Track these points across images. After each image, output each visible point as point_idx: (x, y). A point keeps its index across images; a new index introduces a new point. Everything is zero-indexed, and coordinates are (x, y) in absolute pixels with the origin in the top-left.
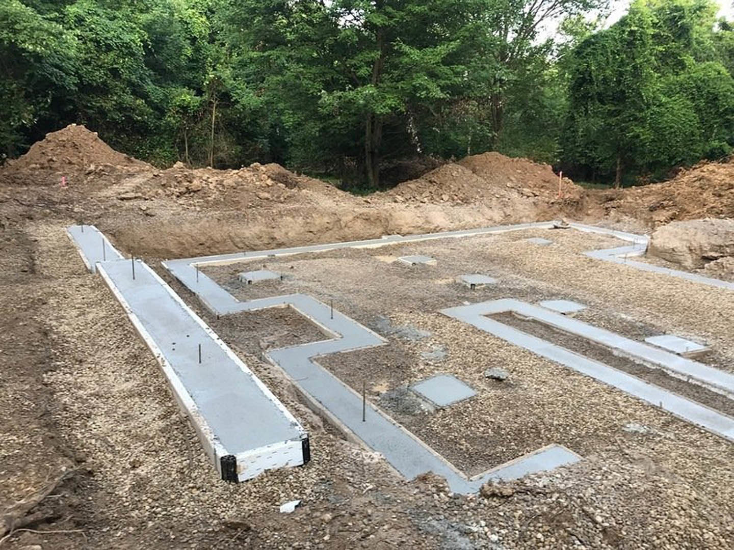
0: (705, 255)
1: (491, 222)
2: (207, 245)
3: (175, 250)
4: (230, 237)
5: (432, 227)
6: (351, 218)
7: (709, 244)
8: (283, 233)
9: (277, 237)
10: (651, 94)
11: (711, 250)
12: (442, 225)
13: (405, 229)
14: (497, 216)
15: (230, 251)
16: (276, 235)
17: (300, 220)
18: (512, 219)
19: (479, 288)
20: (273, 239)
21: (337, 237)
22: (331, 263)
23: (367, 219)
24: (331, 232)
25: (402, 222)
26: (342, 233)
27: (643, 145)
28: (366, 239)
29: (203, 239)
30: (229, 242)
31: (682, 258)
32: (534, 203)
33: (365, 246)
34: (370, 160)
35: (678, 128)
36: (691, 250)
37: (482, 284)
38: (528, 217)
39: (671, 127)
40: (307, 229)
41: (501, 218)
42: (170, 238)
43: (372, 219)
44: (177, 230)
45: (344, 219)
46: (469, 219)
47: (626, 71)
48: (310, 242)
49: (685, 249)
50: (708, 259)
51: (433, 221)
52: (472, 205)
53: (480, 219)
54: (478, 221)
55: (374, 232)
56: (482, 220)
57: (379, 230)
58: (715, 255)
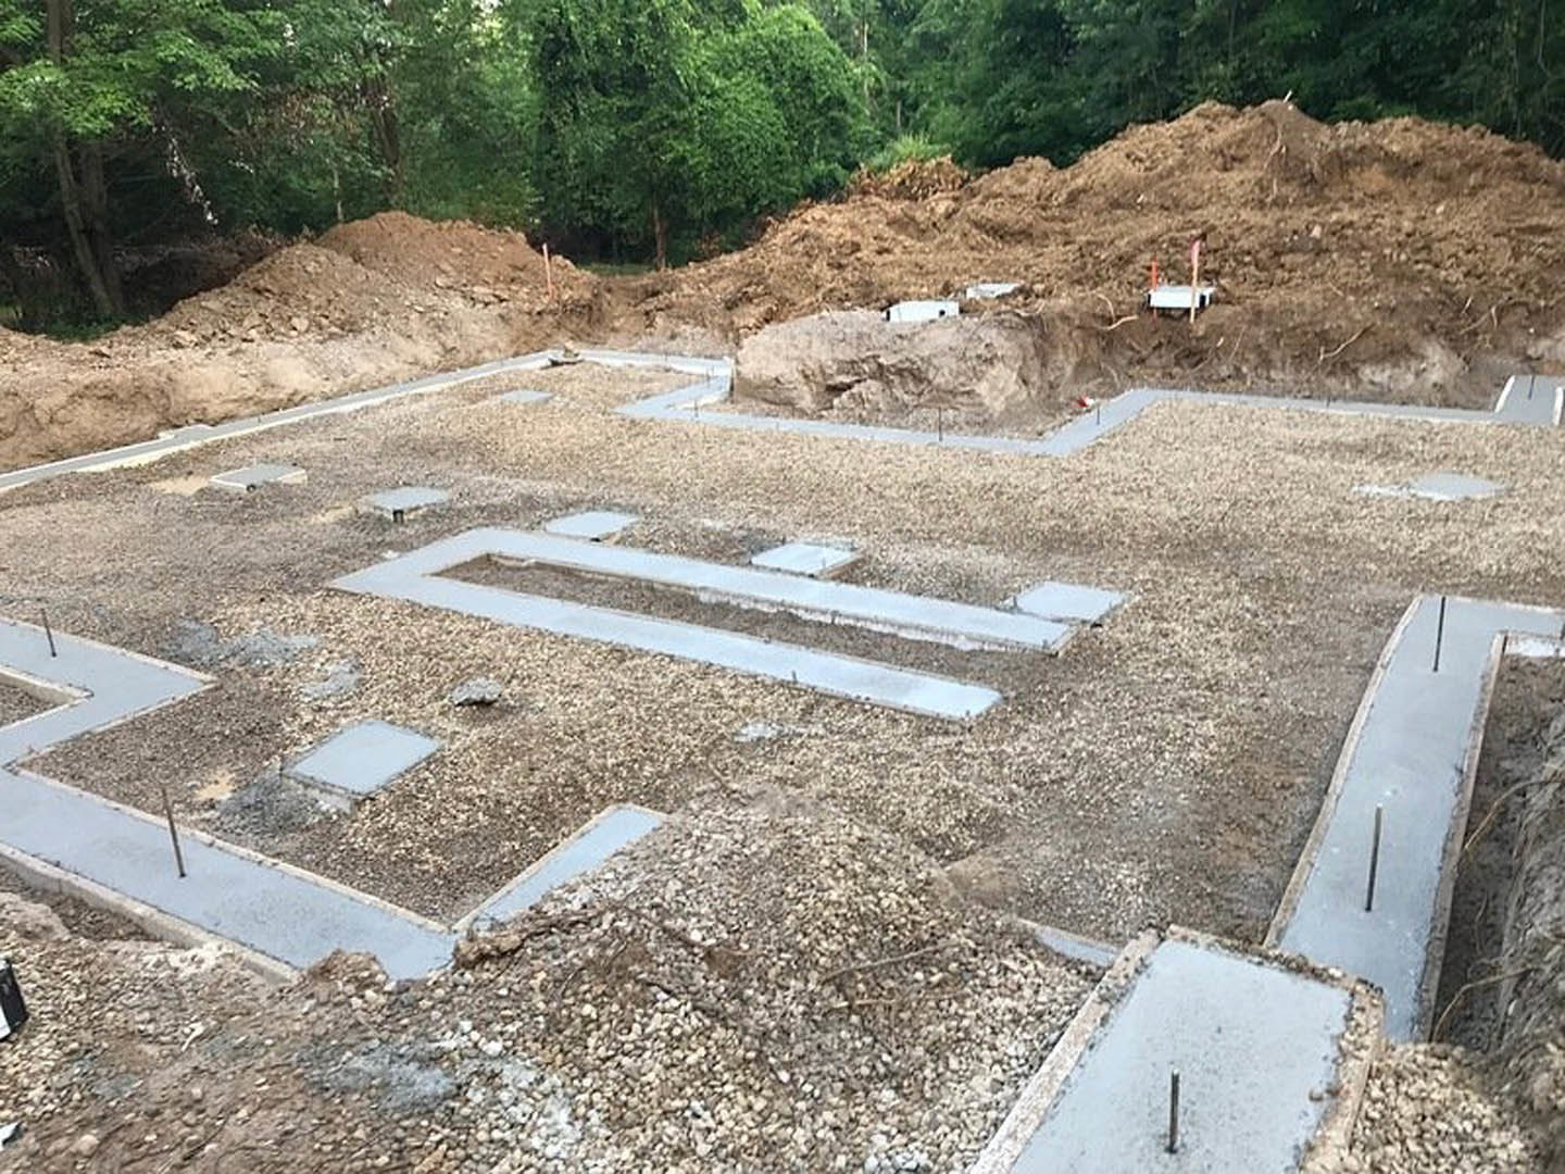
0: (830, 382)
1: (416, 370)
5: (282, 396)
6: (61, 398)
7: (834, 360)
10: (692, 72)
11: (840, 372)
12: (305, 389)
13: (215, 409)
14: (428, 352)
18: (462, 356)
19: (412, 516)
21: (34, 451)
22: (30, 519)
23: (107, 397)
24: (10, 441)
25: (205, 393)
26: (44, 440)
27: (696, 177)
28: (118, 445)
31: (794, 394)
32: (501, 316)
33: (117, 464)
34: (87, 250)
35: (752, 139)
36: (806, 377)
37: (417, 508)
38: (493, 347)
39: (740, 138)
41: (437, 357)
43: (121, 396)
45: (43, 403)
46: (364, 367)
47: (639, 24)
49: (796, 375)
50: (837, 390)
51: (282, 381)
52: (367, 335)
53: (391, 365)
54: (388, 369)
55: (134, 425)
56: (397, 366)
57: (148, 420)
58: (847, 380)
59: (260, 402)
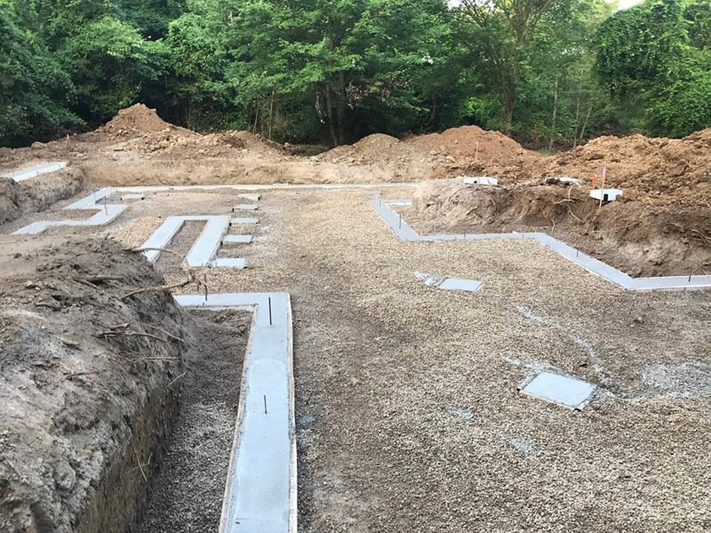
1: (380, 180)
2: (142, 180)
3: (122, 183)
4: (157, 176)
5: (322, 180)
6: (252, 168)
8: (196, 177)
9: (192, 179)
12: (331, 180)
13: (297, 181)
14: (388, 175)
15: (157, 185)
16: (190, 177)
17: (211, 168)
20: (189, 179)
23: (265, 171)
26: (243, 179)
29: (139, 176)
30: (156, 180)
40: (215, 174)
41: (391, 178)
42: (120, 174)
43: (270, 171)
44: (125, 170)
46: (359, 176)
48: (217, 183)
51: (324, 176)
54: (368, 178)
55: (270, 180)
56: (371, 178)
57: (274, 179)
58: (431, 203)
59: (313, 181)
